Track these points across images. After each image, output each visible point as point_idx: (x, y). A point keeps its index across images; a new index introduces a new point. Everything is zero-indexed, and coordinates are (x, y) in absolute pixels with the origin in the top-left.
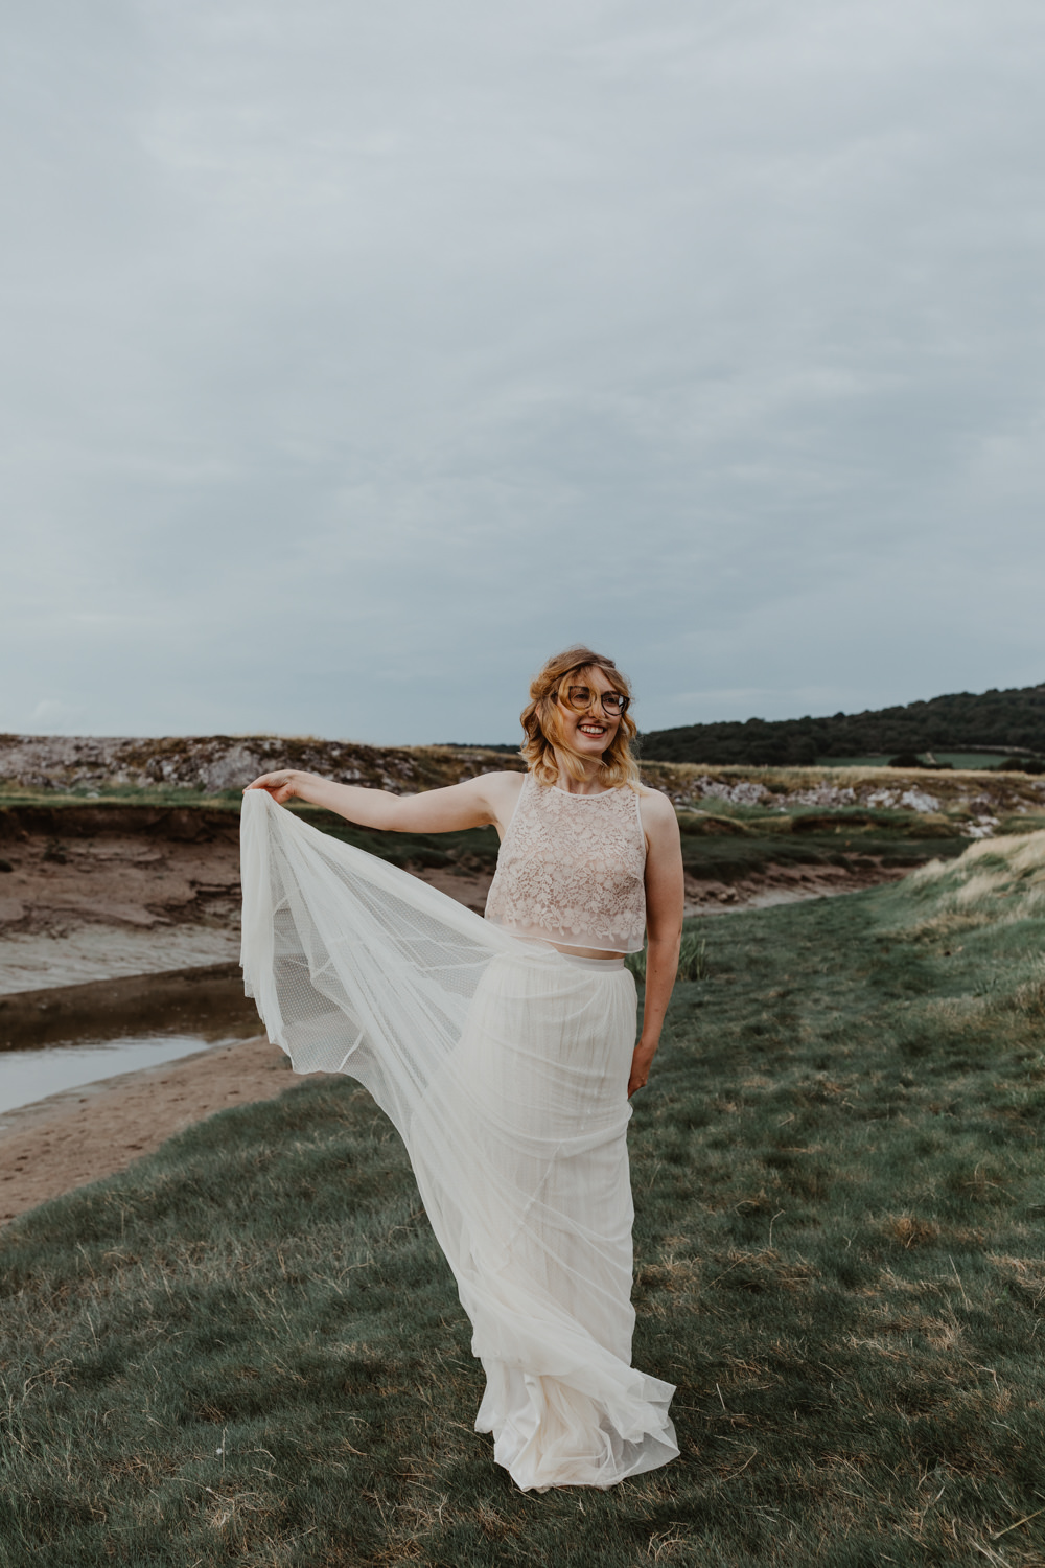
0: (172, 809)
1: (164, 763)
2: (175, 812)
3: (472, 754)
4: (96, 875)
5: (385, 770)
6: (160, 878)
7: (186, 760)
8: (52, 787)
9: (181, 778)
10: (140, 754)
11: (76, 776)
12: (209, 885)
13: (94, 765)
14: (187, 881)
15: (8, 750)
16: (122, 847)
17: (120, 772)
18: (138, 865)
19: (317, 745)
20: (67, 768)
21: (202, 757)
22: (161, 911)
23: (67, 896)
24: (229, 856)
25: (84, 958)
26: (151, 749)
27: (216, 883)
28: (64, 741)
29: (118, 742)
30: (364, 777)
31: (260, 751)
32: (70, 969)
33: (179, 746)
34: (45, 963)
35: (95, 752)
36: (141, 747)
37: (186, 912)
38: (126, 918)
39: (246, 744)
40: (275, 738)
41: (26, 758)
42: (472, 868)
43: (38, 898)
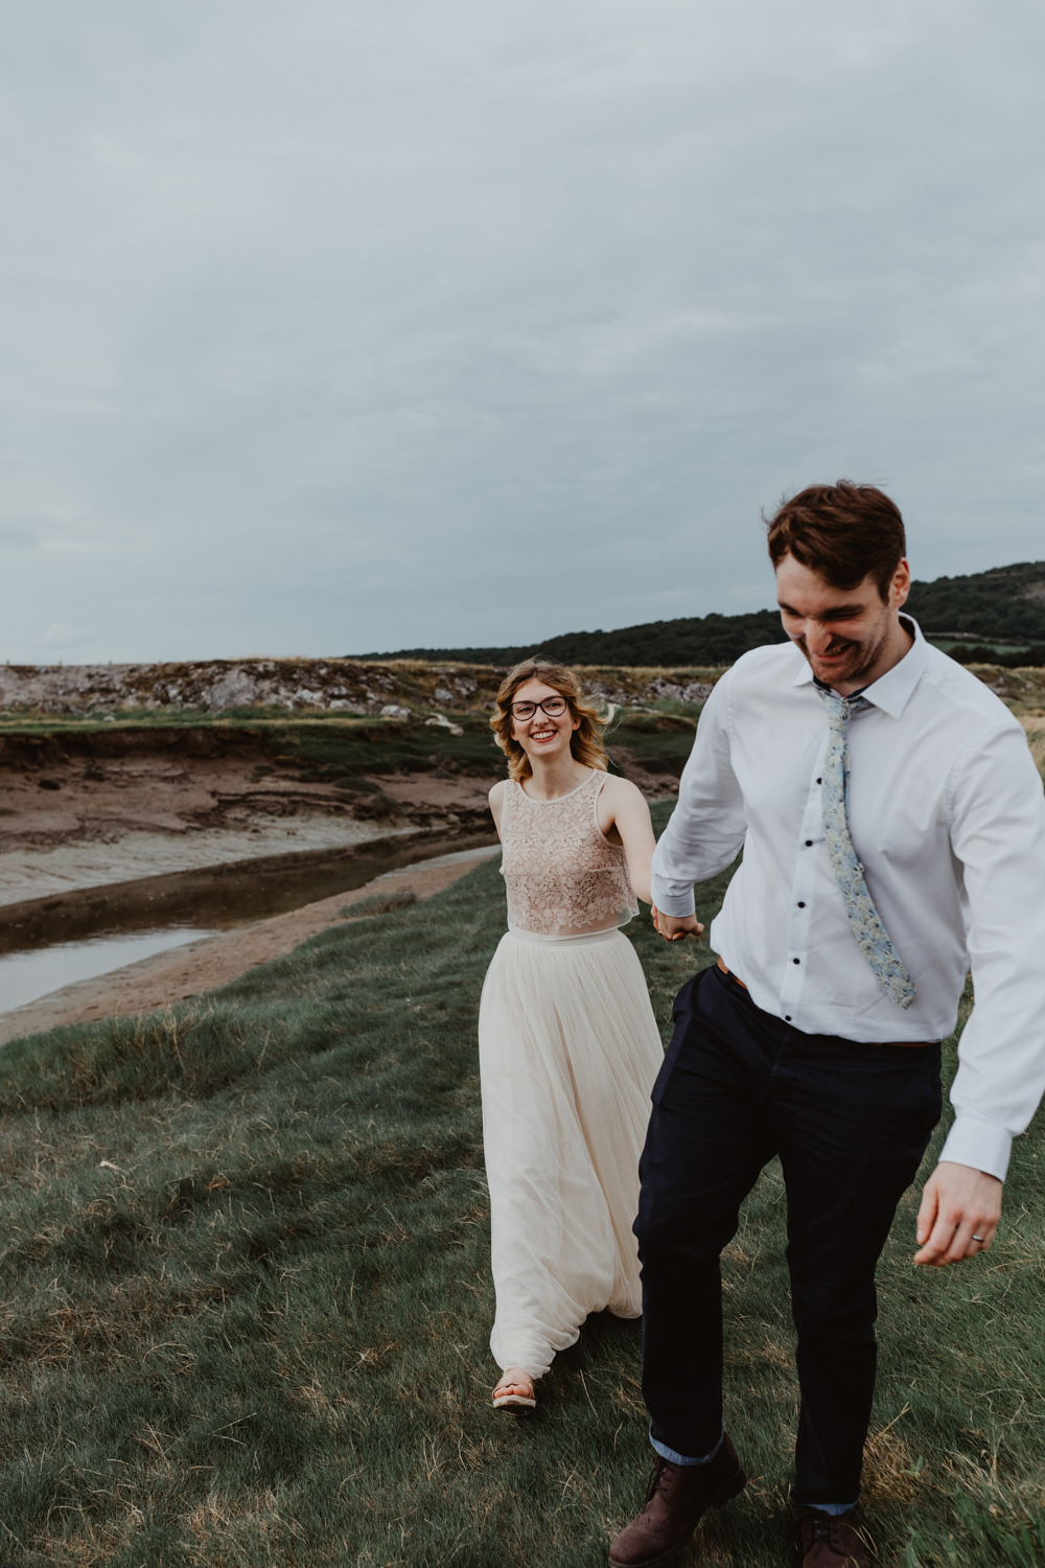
0: (188, 730)
1: (169, 687)
2: (192, 732)
3: (445, 666)
4: (131, 790)
5: (368, 685)
6: (186, 790)
7: (189, 684)
8: (71, 712)
9: (185, 700)
10: (147, 679)
11: (91, 702)
12: (228, 795)
13: (106, 691)
14: (208, 792)
15: (27, 681)
16: (149, 764)
17: (130, 697)
18: (165, 779)
19: (306, 665)
20: (82, 694)
21: (203, 680)
22: (190, 818)
23: (110, 809)
24: (241, 769)
25: (135, 858)
26: (156, 674)
27: (233, 792)
28: (78, 669)
29: (125, 669)
30: (350, 692)
31: (255, 672)
32: (128, 868)
33: (182, 670)
34: (106, 863)
35: (106, 679)
36: (147, 673)
37: (212, 818)
38: (163, 825)
39: (242, 667)
40: (267, 660)
41: (44, 687)
42: (451, 771)
43: (87, 811)
